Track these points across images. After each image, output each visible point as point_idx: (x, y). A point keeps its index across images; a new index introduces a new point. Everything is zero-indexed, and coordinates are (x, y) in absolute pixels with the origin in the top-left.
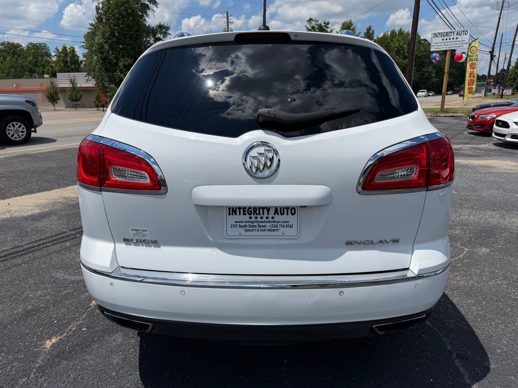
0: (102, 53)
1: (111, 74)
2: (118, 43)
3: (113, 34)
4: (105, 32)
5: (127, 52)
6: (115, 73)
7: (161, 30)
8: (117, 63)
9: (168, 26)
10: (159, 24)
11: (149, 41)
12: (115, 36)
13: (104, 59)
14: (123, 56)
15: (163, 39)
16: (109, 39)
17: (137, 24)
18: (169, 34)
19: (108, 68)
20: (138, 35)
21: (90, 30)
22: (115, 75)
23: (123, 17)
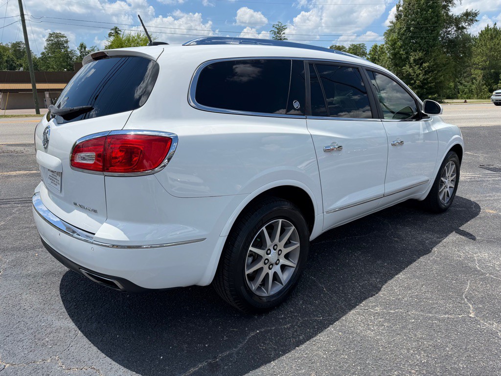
0: (394, 49)
1: (399, 69)
2: (412, 38)
3: (408, 28)
4: (401, 28)
5: (420, 46)
6: (404, 68)
7: (467, 17)
8: (407, 58)
9: (476, 12)
10: (465, 11)
11: (449, 31)
12: (410, 31)
13: (395, 55)
14: (415, 51)
15: (467, 27)
16: (404, 34)
17: (437, 16)
18: (476, 21)
19: (397, 63)
20: (434, 27)
21: (390, 28)
22: (403, 69)
23: (422, 10)
